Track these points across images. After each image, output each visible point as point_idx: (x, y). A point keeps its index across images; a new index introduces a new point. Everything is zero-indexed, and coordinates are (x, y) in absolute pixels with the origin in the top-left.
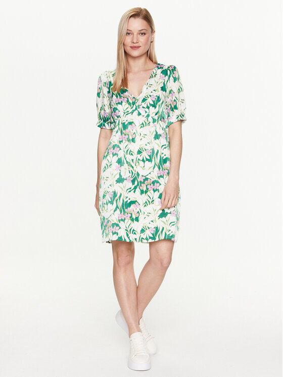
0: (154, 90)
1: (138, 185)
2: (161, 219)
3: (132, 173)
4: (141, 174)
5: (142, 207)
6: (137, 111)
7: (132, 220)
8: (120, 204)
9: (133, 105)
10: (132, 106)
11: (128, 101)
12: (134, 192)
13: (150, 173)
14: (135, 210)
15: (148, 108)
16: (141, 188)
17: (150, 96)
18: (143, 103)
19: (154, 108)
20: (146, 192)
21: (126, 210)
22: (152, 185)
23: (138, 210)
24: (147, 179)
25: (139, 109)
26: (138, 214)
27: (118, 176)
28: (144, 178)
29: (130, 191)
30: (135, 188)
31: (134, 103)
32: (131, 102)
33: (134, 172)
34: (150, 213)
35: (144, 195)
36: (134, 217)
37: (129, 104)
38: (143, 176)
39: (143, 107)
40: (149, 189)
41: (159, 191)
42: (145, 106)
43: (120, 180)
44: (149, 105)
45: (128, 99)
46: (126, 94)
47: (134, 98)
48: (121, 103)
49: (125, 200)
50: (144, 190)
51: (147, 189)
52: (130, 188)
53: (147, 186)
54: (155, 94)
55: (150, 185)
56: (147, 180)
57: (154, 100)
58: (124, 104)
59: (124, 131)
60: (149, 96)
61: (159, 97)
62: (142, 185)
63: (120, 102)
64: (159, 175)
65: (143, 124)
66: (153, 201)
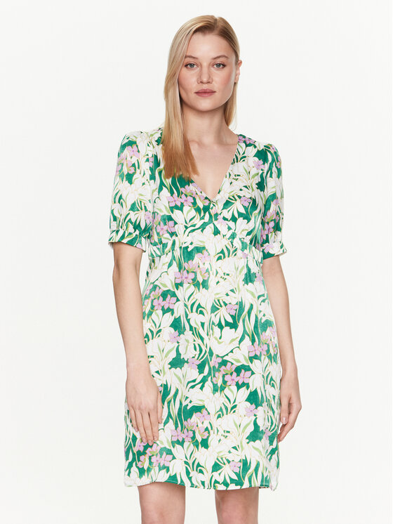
0: (246, 187)
1: (209, 373)
2: (252, 443)
3: (201, 350)
4: (215, 352)
5: (213, 418)
6: (212, 225)
7: (196, 444)
8: (175, 411)
9: (205, 213)
10: (202, 214)
11: (194, 203)
12: (202, 388)
13: (232, 351)
14: (200, 425)
15: (234, 219)
16: (214, 379)
17: (240, 197)
18: (225, 211)
19: (246, 221)
20: (222, 389)
21: (185, 423)
22: (235, 374)
23: (206, 424)
24: (224, 363)
25: (215, 222)
26: (206, 434)
27: (173, 355)
28: (220, 360)
29: (193, 387)
30: (204, 381)
31: (206, 209)
32: (201, 207)
33: (204, 348)
34: (228, 432)
35: (218, 394)
36: (199, 438)
37: (198, 210)
38: (218, 356)
39: (225, 219)
40: (228, 383)
41: (248, 388)
42: (229, 216)
43: (177, 362)
44: (236, 215)
45: (194, 199)
46: (191, 188)
47: (206, 198)
48: (181, 208)
49: (184, 404)
50: (219, 385)
51: (225, 382)
52: (194, 381)
53: (224, 376)
54: (247, 194)
55: (231, 374)
56: (225, 365)
57: (247, 204)
58: (186, 208)
59: (185, 265)
60: (237, 198)
61: (254, 201)
62: (217, 374)
63: (179, 204)
64: (252, 355)
65: (222, 252)
66: (235, 406)
